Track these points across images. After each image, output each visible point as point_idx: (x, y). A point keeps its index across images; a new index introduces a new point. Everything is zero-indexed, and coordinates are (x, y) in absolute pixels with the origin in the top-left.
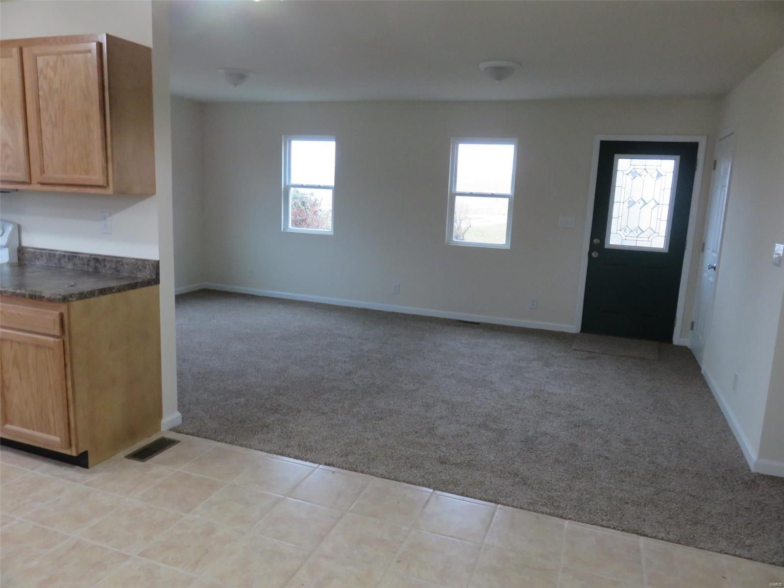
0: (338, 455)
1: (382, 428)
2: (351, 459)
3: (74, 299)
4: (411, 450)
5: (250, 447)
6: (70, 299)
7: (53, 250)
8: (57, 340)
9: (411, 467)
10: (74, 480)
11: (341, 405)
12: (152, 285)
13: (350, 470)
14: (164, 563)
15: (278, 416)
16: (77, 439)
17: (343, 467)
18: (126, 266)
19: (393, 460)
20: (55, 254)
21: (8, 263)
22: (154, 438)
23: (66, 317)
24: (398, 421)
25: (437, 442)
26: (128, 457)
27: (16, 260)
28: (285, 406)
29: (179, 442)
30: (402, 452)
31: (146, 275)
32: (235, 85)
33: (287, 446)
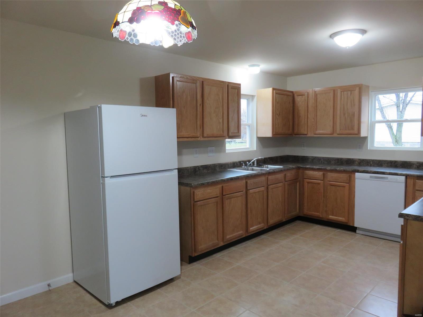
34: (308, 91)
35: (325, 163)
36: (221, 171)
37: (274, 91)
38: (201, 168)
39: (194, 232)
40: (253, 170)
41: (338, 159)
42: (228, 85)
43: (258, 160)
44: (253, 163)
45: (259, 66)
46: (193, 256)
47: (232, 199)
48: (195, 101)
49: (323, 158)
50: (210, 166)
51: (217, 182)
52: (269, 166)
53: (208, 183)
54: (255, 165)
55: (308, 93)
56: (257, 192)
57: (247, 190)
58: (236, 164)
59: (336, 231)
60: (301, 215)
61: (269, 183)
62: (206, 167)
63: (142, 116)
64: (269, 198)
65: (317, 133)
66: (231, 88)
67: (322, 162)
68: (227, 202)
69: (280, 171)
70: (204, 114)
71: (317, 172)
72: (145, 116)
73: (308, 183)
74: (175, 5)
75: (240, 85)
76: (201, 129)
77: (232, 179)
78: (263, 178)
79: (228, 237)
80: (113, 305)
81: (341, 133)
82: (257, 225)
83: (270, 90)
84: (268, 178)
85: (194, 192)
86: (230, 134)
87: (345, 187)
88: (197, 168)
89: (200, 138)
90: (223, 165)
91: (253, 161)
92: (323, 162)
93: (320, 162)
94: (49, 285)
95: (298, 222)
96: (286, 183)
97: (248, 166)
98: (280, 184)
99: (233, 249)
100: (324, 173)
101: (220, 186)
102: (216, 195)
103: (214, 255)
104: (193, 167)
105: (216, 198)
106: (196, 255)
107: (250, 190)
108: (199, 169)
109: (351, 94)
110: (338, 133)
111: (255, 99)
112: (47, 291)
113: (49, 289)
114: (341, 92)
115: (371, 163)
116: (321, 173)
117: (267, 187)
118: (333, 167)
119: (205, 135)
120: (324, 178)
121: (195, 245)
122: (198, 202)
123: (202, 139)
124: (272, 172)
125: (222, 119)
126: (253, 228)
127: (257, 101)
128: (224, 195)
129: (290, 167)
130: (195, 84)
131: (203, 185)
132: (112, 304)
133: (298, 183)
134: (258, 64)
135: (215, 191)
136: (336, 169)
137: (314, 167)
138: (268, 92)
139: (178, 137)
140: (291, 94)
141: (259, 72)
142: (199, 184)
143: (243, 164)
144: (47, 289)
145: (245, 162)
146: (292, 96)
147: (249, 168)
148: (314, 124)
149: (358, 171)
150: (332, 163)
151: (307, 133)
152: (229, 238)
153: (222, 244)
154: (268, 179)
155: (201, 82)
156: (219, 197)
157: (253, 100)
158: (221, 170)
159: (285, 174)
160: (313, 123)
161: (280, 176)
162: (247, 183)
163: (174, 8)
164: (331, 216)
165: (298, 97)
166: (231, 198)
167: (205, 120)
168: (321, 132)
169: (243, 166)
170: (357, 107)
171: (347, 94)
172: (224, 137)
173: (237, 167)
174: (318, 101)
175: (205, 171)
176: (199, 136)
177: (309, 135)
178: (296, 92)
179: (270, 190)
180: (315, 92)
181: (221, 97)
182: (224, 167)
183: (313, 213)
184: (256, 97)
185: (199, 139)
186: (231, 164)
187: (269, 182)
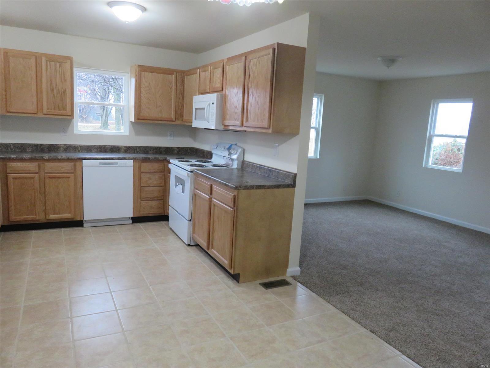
0: (385, 328)
1: (434, 321)
2: (392, 335)
3: (242, 189)
4: (448, 347)
5: (329, 302)
6: (239, 188)
7: (254, 163)
8: (231, 209)
9: (439, 359)
10: (229, 287)
11: (411, 295)
12: (290, 188)
13: (386, 342)
14: (238, 348)
15: (361, 288)
16: (234, 265)
17: (382, 337)
18: (281, 175)
19: (426, 348)
20: (254, 165)
21: (236, 168)
22: (281, 278)
23: (236, 197)
24: (452, 321)
25: (477, 349)
26: (260, 284)
27: (241, 167)
28: (369, 284)
29: (291, 284)
30: (438, 346)
31: (289, 181)
32: (388, 67)
33: (353, 310)
35: (18, 150)
41: (36, 146)
49: (14, 145)
65: (12, 111)
71: (29, 163)
73: (15, 178)
81: (48, 113)
87: (69, 178)
100: (38, 164)
109: (60, 66)
110: (45, 112)
114: (47, 61)
115: (79, 149)
116: (35, 164)
118: (53, 156)
120: (39, 171)
148: (6, 98)
149: (85, 159)
164: (52, 215)
170: (68, 83)
171: (55, 65)
174: (11, 66)
183: (26, 217)
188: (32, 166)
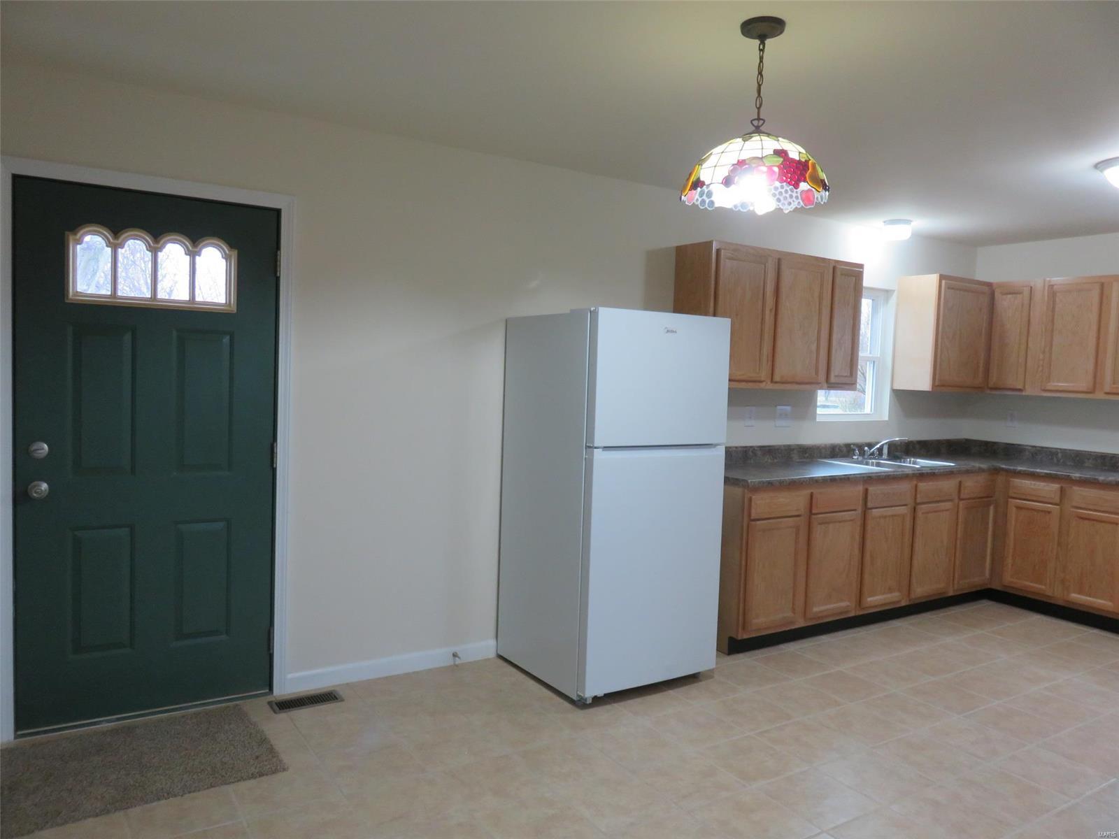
34: (1032, 284)
35: (1068, 462)
36: (802, 462)
37: (943, 282)
38: (759, 453)
39: (745, 585)
40: (878, 465)
42: (834, 268)
43: (892, 446)
44: (880, 449)
45: (908, 222)
46: (739, 638)
47: (831, 526)
48: (760, 303)
49: (1064, 451)
50: (778, 449)
51: (802, 483)
52: (918, 460)
53: (781, 482)
54: (885, 456)
55: (1031, 287)
56: (889, 516)
57: (866, 509)
58: (837, 450)
59: (1086, 631)
60: (996, 586)
61: (919, 500)
62: (769, 451)
63: (668, 331)
64: (918, 531)
65: (1048, 388)
66: (842, 275)
67: (1058, 461)
68: (818, 531)
69: (949, 473)
70: (779, 330)
71: (1045, 484)
72: (672, 332)
73: (1019, 508)
74: (800, 153)
75: (861, 266)
76: (770, 363)
77: (833, 480)
78: (905, 487)
79: (816, 609)
80: (588, 702)
81: (1115, 391)
82: (884, 593)
83: (933, 279)
84: (916, 486)
85: (750, 500)
86: (833, 379)
88: (751, 449)
89: (764, 383)
90: (807, 448)
91: (878, 446)
92: (1062, 461)
93: (1055, 460)
94: (455, 655)
95: (985, 604)
96: (961, 503)
97: (866, 457)
98: (948, 505)
99: (825, 639)
100: (1062, 488)
101: (807, 492)
102: (797, 510)
103: (783, 646)
104: (741, 447)
105: (795, 518)
106: (745, 637)
107: (874, 510)
108: (755, 455)
110: (1107, 389)
111: (893, 300)
112: (451, 666)
113: (455, 662)
116: (1055, 486)
117: (915, 509)
118: (1088, 475)
119: (777, 378)
120: (1061, 501)
121: (744, 614)
122: (758, 522)
123: (770, 386)
124: (927, 473)
125: (815, 345)
126: (876, 600)
127: (898, 305)
128: (815, 514)
129: (974, 467)
130: (763, 266)
131: (770, 486)
132: (586, 700)
133: (992, 508)
134: (908, 218)
135: (795, 502)
136: (1097, 477)
137: (1038, 470)
138: (929, 284)
139: (732, 378)
140: (986, 289)
141: (908, 237)
142: (763, 483)
143: (854, 450)
144: (449, 661)
145: (860, 447)
146: (989, 295)
147: (871, 461)
148: (1043, 366)
150: (1086, 465)
151: (1024, 387)
152: (821, 612)
153: (801, 623)
154: (916, 490)
155: (777, 261)
156: (802, 518)
157: (887, 300)
158: (805, 460)
159: (960, 482)
160: (1041, 362)
161: (948, 485)
162: (866, 491)
163: (798, 159)
164: (1074, 593)
165: (1004, 296)
166: (828, 523)
167: (779, 343)
168: (1063, 385)
169: (855, 455)
172: (815, 384)
173: (840, 457)
174: (1057, 309)
175: (768, 459)
176: (763, 379)
177: (1029, 392)
178: (1001, 285)
179: (919, 514)
180: (1049, 286)
181: (816, 294)
182: (811, 454)
183: (1028, 583)
184: (895, 293)
185: (762, 385)
186: (825, 447)
187: (918, 496)
188: (1049, 489)
